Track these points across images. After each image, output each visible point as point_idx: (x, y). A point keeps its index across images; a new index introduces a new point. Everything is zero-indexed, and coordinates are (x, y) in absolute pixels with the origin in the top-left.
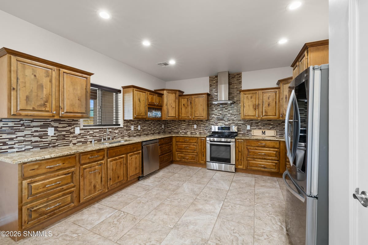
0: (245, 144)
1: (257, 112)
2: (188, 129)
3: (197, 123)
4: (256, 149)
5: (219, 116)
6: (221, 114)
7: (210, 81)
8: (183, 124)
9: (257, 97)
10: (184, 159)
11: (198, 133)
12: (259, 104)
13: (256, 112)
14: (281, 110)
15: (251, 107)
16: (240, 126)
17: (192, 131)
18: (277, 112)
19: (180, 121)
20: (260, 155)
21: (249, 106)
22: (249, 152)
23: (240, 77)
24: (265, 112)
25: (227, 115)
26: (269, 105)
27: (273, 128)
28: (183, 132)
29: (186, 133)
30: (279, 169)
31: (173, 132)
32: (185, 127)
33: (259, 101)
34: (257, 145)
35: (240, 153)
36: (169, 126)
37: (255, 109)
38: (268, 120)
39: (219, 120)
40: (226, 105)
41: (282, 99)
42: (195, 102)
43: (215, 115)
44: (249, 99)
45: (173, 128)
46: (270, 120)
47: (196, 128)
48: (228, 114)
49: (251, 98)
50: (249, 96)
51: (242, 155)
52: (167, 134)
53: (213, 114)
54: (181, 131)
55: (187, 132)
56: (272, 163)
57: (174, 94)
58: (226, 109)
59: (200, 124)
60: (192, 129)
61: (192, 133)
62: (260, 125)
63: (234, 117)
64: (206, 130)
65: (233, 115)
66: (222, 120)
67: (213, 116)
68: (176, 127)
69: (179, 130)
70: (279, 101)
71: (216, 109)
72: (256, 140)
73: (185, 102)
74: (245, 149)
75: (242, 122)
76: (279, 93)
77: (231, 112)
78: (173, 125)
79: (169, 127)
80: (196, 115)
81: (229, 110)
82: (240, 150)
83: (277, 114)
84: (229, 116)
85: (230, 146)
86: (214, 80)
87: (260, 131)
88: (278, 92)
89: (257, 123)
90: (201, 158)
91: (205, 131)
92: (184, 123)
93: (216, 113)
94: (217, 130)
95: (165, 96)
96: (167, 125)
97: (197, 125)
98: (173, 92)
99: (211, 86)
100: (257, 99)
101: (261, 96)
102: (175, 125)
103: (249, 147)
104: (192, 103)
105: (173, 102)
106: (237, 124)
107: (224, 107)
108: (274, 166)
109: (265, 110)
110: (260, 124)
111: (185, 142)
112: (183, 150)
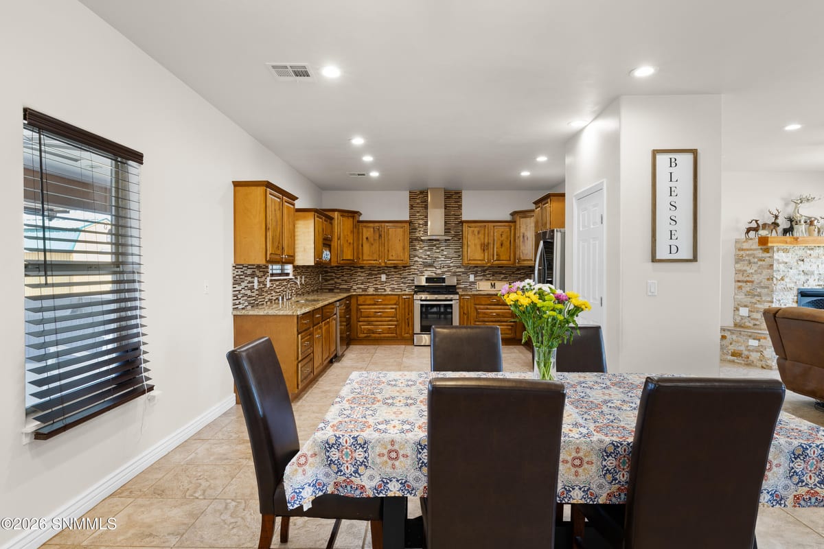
0: (472, 301)
1: (486, 254)
2: (369, 282)
3: (387, 271)
4: (487, 309)
5: (426, 259)
6: (428, 255)
7: (411, 199)
8: (359, 274)
9: (486, 232)
10: (373, 333)
11: (388, 290)
12: (488, 243)
13: (484, 255)
14: (518, 253)
15: (479, 247)
16: (460, 275)
17: (376, 286)
18: (512, 255)
19: (352, 268)
20: (493, 316)
21: (475, 245)
22: (478, 313)
23: (460, 197)
24: (497, 255)
25: (438, 258)
26: (502, 245)
27: (506, 278)
28: (359, 288)
29: (365, 290)
30: (516, 332)
31: (338, 288)
32: (363, 278)
33: (488, 239)
34: (489, 302)
35: (465, 317)
36: (328, 278)
37: (484, 250)
38: (499, 267)
39: (426, 266)
40: (438, 242)
41: (519, 237)
42: (388, 234)
43: (419, 257)
44: (475, 235)
45: (339, 281)
46: (502, 267)
47: (385, 280)
48: (440, 256)
49: (479, 233)
50: (476, 230)
51: (468, 317)
52: (326, 292)
53: (415, 256)
54: (355, 287)
55: (368, 287)
56: (507, 326)
57: (352, 219)
58: (438, 248)
59: (393, 273)
60: (377, 282)
61: (376, 289)
62: (489, 274)
63: (449, 262)
64: (403, 283)
65: (449, 258)
66: (431, 266)
67: (416, 259)
68: (346, 278)
69: (351, 284)
70: (515, 240)
71: (421, 248)
72: (488, 295)
73: (369, 233)
74: (473, 309)
75: (463, 270)
76: (515, 229)
77: (445, 253)
78: (338, 276)
79: (329, 280)
80: (391, 258)
81: (442, 250)
82: (465, 312)
83: (512, 259)
84: (443, 259)
85: (451, 306)
86: (419, 199)
87: (489, 283)
88: (513, 228)
89: (484, 271)
90: (405, 329)
91: (402, 285)
92: (362, 272)
93: (422, 253)
94: (424, 283)
95: (336, 222)
96: (326, 276)
97: (387, 275)
98: (350, 214)
99: (412, 207)
100: (486, 235)
101: (492, 231)
102: (343, 276)
103: (478, 307)
104: (383, 236)
105: (349, 234)
106: (455, 272)
107: (435, 245)
108: (509, 329)
109: (497, 252)
110: (487, 272)
111: (375, 304)
112: (373, 319)
